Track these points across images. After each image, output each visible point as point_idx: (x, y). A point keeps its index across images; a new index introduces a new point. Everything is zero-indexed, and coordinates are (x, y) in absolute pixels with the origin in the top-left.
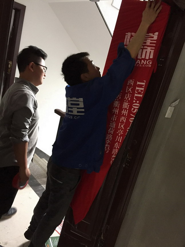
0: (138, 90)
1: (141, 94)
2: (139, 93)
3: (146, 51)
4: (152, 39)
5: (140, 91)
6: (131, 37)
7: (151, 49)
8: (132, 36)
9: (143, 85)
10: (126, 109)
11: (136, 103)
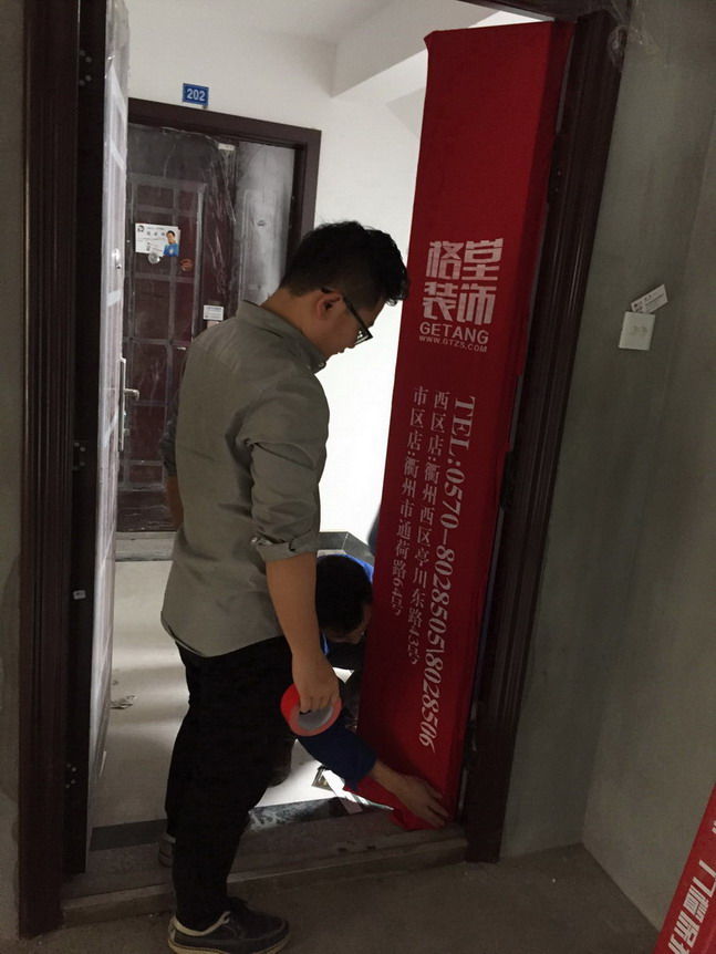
0: (458, 425)
1: (465, 439)
2: (460, 436)
3: (477, 299)
4: (489, 260)
5: (462, 428)
6: (441, 255)
7: (488, 292)
8: (443, 252)
9: (469, 411)
10: (434, 485)
11: (454, 466)
